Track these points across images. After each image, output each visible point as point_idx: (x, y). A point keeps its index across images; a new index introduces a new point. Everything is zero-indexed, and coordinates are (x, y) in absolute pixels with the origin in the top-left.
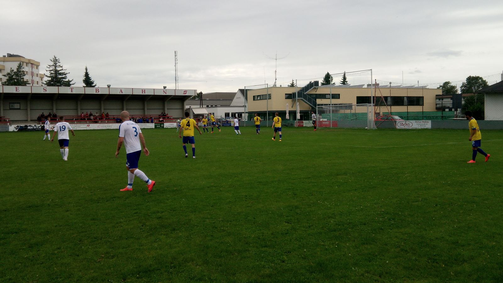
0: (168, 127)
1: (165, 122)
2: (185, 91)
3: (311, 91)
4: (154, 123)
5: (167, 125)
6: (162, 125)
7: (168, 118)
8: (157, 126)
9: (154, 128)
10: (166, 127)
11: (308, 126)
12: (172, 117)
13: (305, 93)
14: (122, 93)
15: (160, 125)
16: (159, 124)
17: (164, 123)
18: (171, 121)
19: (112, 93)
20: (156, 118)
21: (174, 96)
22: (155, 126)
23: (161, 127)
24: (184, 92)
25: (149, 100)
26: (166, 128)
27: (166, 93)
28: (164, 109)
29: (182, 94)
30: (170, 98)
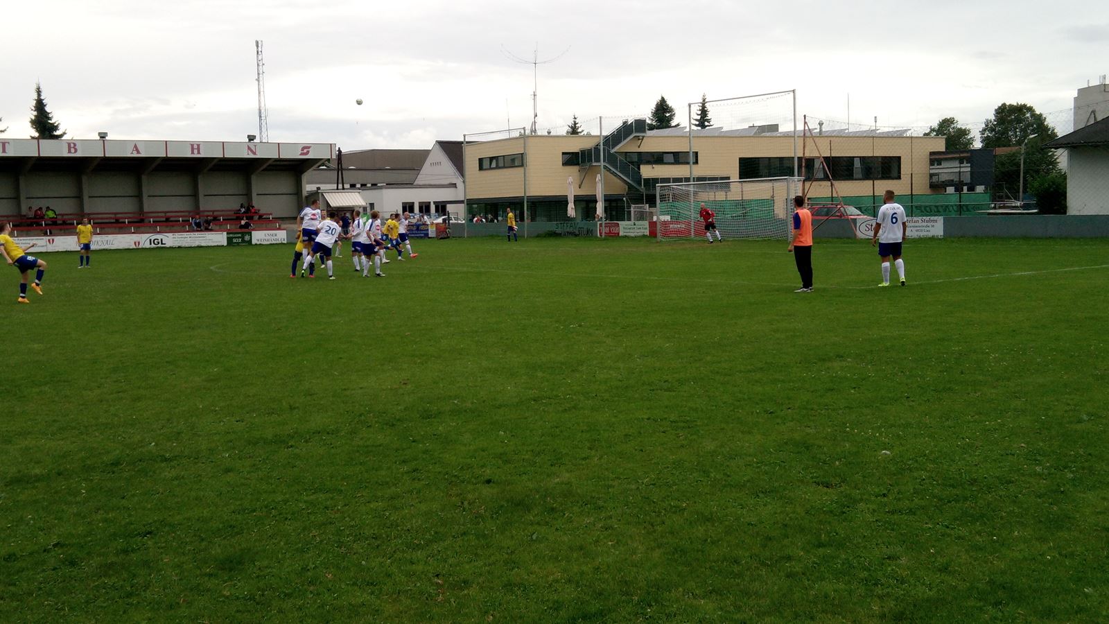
0: (262, 243)
1: (254, 230)
2: (306, 148)
3: (626, 146)
4: (225, 233)
5: (259, 236)
6: (247, 238)
7: (260, 217)
8: (235, 241)
9: (225, 244)
10: (258, 243)
11: (632, 235)
12: (271, 214)
13: (613, 151)
14: (138, 152)
15: (243, 238)
16: (240, 235)
17: (253, 232)
18: (269, 226)
19: (111, 153)
20: (229, 218)
21: (276, 160)
22: (229, 240)
23: (243, 241)
24: (303, 149)
25: (210, 170)
26: (256, 244)
27: (255, 153)
28: (248, 194)
29: (297, 155)
30: (265, 166)
